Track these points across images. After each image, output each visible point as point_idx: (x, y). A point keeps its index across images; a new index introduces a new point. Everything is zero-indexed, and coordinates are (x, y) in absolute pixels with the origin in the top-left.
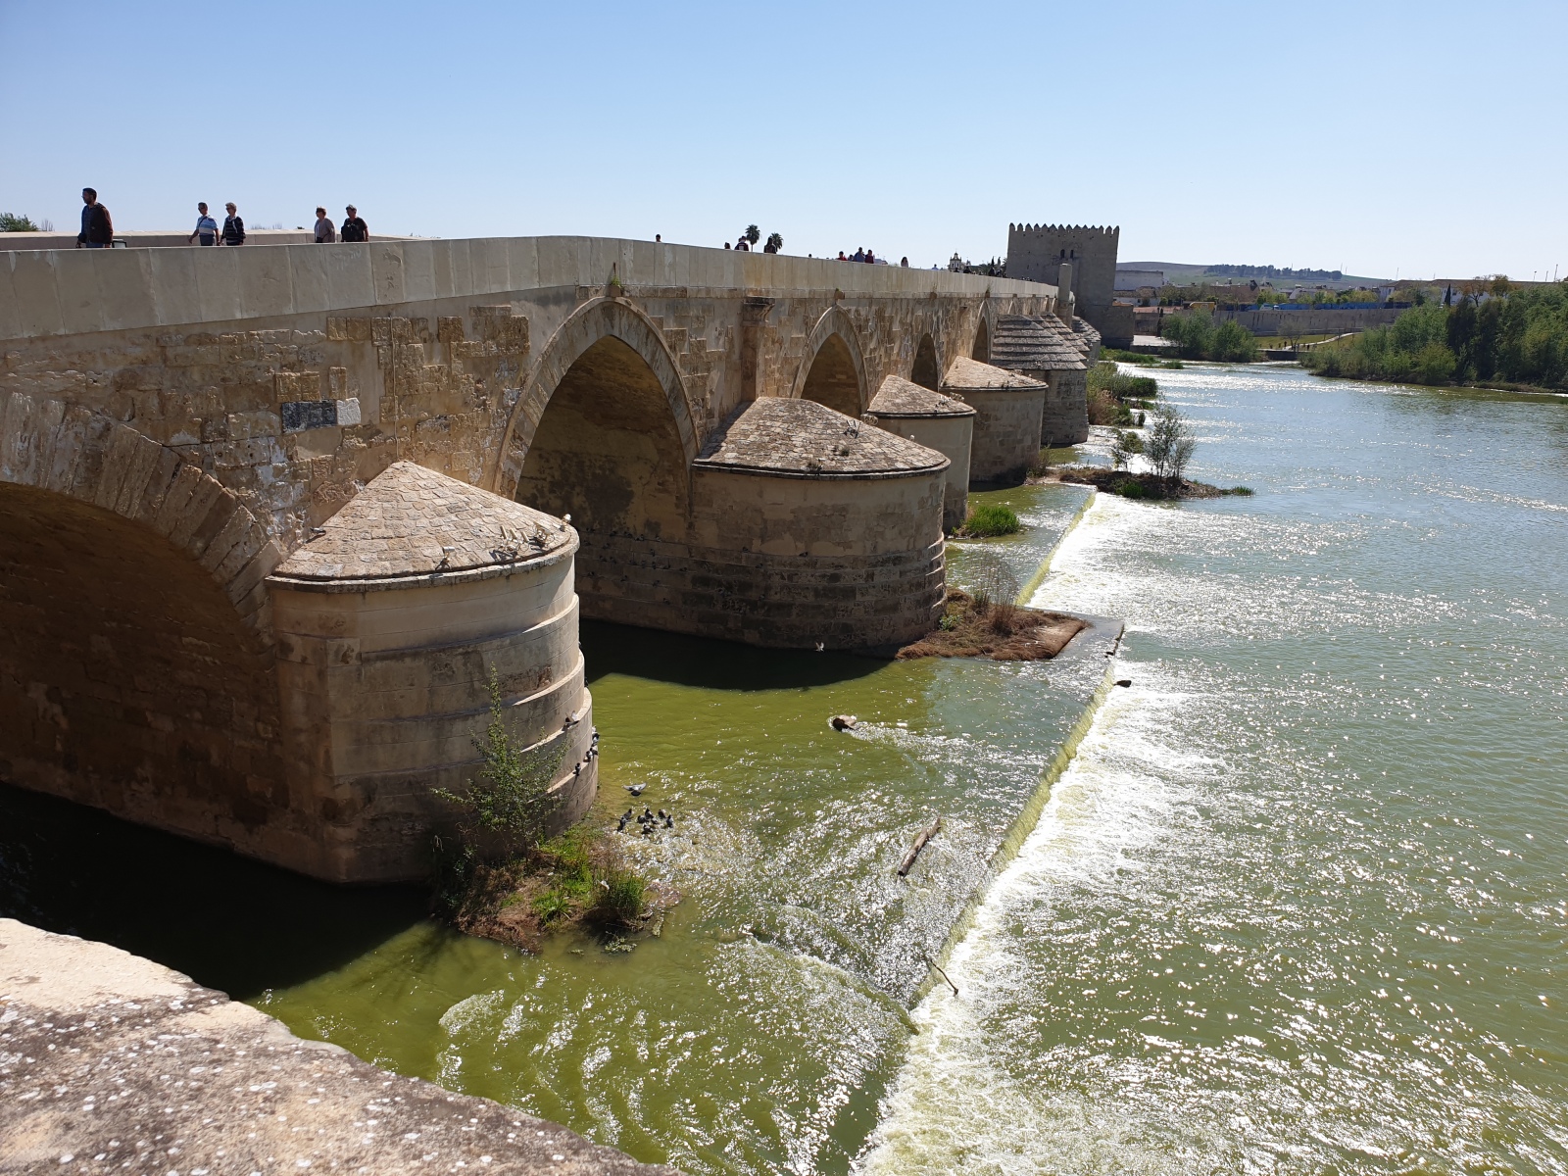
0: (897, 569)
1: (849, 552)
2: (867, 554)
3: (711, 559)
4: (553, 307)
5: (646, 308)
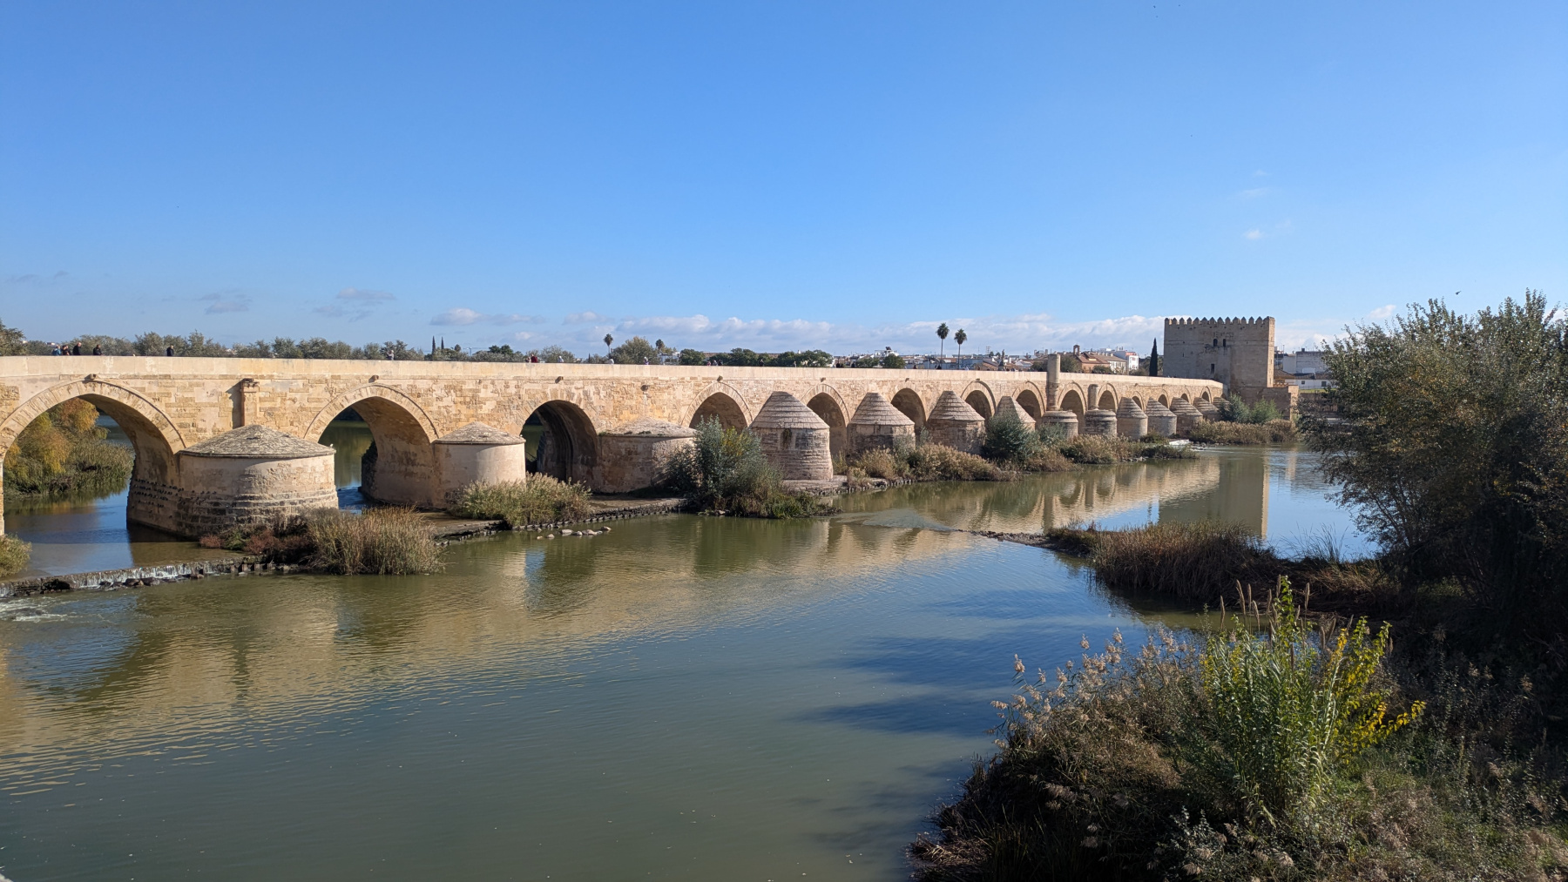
1: (224, 492)
4: (40, 382)
5: (127, 383)
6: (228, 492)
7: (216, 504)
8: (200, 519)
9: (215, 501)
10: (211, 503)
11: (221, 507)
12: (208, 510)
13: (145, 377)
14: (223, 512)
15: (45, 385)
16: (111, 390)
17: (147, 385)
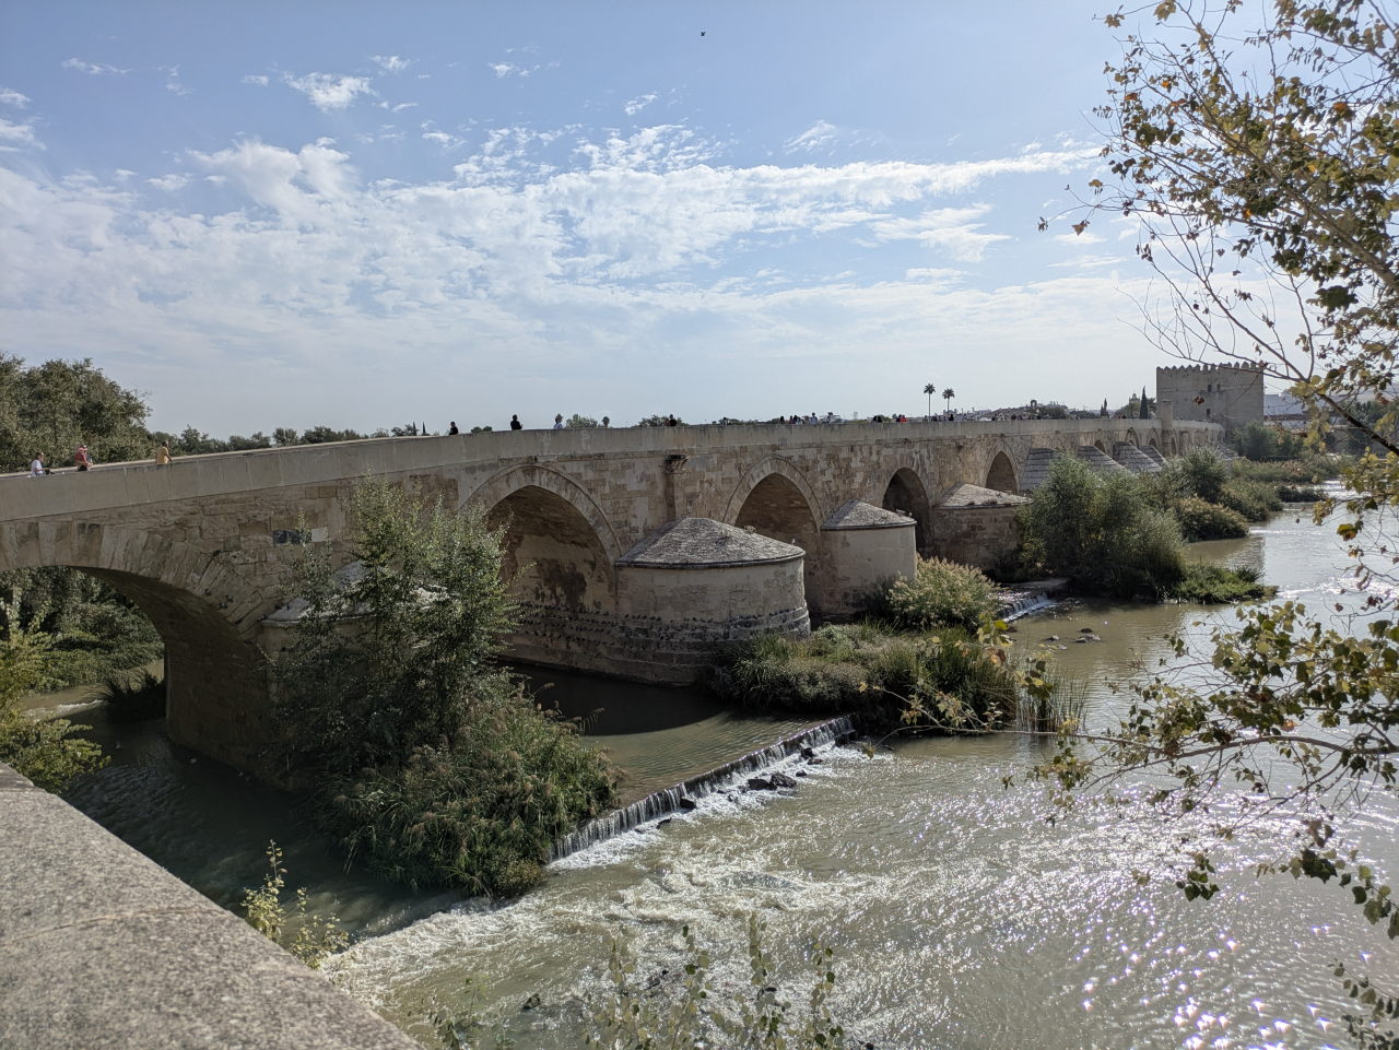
1: (711, 618)
2: (724, 619)
3: (628, 625)
4: (478, 473)
5: (564, 468)
6: (714, 618)
7: (702, 636)
9: (698, 631)
12: (688, 644)
13: (582, 458)
15: (483, 477)
16: (550, 479)
17: (582, 470)
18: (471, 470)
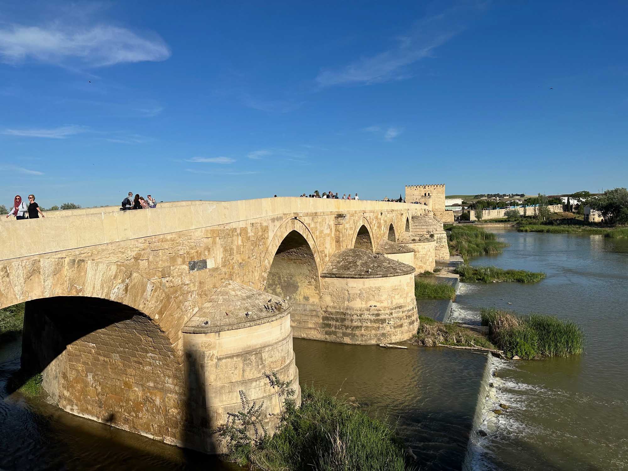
0: (401, 310)
1: (382, 305)
2: (389, 305)
3: (329, 310)
4: (276, 221)
5: (305, 220)
6: (385, 304)
7: (378, 315)
8: (363, 329)
9: (376, 312)
10: (373, 314)
11: (382, 317)
12: (371, 320)
13: (310, 215)
14: (383, 321)
15: (278, 224)
16: (300, 226)
17: (310, 222)
18: (273, 220)
